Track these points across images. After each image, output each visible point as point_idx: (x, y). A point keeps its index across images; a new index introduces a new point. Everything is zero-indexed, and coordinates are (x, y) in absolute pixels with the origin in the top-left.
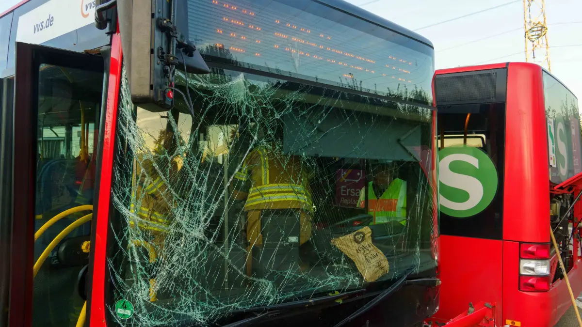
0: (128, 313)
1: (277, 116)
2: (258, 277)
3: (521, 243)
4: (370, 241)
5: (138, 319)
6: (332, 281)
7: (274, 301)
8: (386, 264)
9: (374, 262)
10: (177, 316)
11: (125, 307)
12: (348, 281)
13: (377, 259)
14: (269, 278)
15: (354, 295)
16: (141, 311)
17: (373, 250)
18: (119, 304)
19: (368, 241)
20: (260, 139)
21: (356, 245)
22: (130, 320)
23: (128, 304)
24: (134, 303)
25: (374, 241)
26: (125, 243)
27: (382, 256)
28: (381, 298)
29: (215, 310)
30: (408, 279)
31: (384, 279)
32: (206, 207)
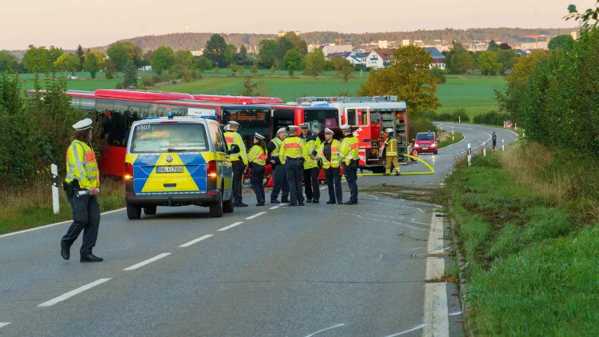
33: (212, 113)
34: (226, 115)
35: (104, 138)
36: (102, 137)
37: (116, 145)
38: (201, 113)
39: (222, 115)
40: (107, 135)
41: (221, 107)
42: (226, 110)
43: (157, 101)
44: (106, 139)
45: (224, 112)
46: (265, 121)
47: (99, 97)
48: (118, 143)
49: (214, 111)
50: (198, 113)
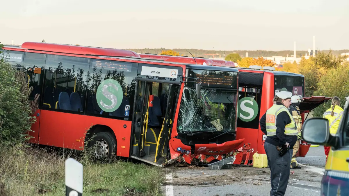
2: (200, 125)
6: (212, 129)
7: (202, 130)
8: (222, 128)
9: (220, 127)
10: (188, 130)
14: (202, 126)
15: (216, 133)
19: (219, 122)
21: (216, 123)
24: (182, 127)
26: (182, 117)
27: (222, 126)
29: (193, 130)
30: (227, 132)
31: (222, 131)
33: (174, 73)
34: (193, 76)
35: (34, 100)
36: (31, 97)
37: (47, 108)
38: (158, 73)
39: (187, 76)
40: (37, 96)
41: (186, 66)
42: (191, 70)
43: (101, 58)
44: (36, 101)
45: (190, 72)
46: (232, 86)
47: (28, 51)
48: (49, 106)
49: (176, 71)
50: (156, 72)
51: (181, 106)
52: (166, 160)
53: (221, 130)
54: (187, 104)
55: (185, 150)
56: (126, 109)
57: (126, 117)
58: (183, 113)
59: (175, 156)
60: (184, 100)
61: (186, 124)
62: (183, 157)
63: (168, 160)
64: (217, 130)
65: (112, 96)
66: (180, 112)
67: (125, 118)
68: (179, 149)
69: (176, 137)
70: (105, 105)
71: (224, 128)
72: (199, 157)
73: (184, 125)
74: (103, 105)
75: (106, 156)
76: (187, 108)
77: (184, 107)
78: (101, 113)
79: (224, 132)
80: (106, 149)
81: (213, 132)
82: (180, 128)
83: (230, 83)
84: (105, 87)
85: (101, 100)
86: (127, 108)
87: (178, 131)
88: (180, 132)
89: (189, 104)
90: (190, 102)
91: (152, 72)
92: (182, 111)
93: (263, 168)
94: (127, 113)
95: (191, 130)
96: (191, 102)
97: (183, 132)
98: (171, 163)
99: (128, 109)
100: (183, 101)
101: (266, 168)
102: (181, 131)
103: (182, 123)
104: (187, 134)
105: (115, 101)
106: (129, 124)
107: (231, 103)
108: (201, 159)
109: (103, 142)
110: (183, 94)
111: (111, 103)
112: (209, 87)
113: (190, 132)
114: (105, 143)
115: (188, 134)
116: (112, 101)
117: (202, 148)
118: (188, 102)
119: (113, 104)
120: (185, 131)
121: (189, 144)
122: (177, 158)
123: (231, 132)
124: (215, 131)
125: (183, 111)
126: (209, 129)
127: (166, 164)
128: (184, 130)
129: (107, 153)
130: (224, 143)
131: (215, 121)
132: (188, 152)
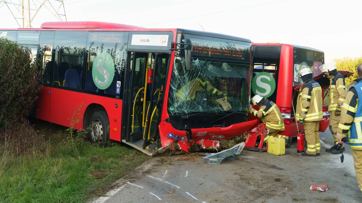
0: (173, 109)
1: (205, 68)
2: (199, 105)
3: (281, 107)
4: (227, 100)
5: (175, 111)
6: (215, 109)
7: (202, 111)
8: (231, 107)
9: (227, 106)
10: (182, 111)
11: (172, 108)
12: (220, 110)
13: (228, 105)
14: (201, 106)
15: (221, 113)
16: (175, 109)
17: (228, 103)
18: (171, 107)
19: (226, 101)
20: (200, 73)
21: (223, 101)
22: (173, 111)
23: (173, 107)
24: (174, 107)
25: (228, 101)
26: (173, 94)
27: (229, 105)
28: (228, 115)
29: (190, 111)
30: (237, 112)
31: (230, 111)
32: (189, 88)
33: (164, 39)
38: (148, 41)
39: (178, 42)
41: (178, 29)
42: (185, 35)
43: (97, 29)
46: (243, 59)
47: (43, 30)
48: (58, 83)
49: (167, 37)
50: (146, 41)
51: (172, 80)
52: (156, 148)
53: (229, 109)
54: (179, 78)
55: (178, 137)
56: (117, 86)
57: (118, 95)
58: (175, 90)
59: (166, 143)
60: (175, 73)
61: (179, 104)
62: (178, 144)
63: (158, 148)
64: (223, 109)
65: (105, 71)
66: (170, 88)
67: (117, 97)
68: (170, 135)
69: (167, 120)
70: (100, 82)
71: (232, 106)
72: (200, 143)
73: (176, 105)
74: (98, 81)
75: (101, 138)
76: (179, 84)
77: (175, 83)
78: (97, 91)
79: (233, 112)
80: (101, 131)
81: (218, 113)
82: (171, 109)
83: (241, 55)
84: (100, 61)
85: (96, 76)
86: (118, 84)
87: (169, 112)
88: (171, 114)
89: (182, 78)
90: (183, 75)
91: (142, 41)
92: (173, 88)
93: (280, 155)
94: (118, 91)
95: (186, 111)
96: (185, 76)
97: (175, 114)
98: (162, 152)
99: (119, 86)
100: (175, 75)
101: (283, 155)
102: (172, 112)
103: (173, 102)
104: (180, 116)
105: (108, 77)
106: (120, 102)
107: (242, 77)
108: (203, 146)
109: (99, 123)
110: (173, 65)
111: (104, 79)
112: (211, 58)
113: (185, 114)
114: (100, 124)
115: (182, 117)
116: (105, 76)
117: (202, 133)
118: (180, 75)
119: (106, 81)
120: (178, 113)
121: (185, 128)
122: (169, 146)
123: (241, 112)
124: (221, 111)
125: (175, 88)
126: (212, 109)
127: (157, 153)
128: (176, 111)
129: (102, 135)
130: (231, 126)
131: (221, 99)
132: (183, 138)
